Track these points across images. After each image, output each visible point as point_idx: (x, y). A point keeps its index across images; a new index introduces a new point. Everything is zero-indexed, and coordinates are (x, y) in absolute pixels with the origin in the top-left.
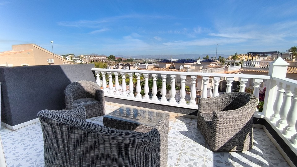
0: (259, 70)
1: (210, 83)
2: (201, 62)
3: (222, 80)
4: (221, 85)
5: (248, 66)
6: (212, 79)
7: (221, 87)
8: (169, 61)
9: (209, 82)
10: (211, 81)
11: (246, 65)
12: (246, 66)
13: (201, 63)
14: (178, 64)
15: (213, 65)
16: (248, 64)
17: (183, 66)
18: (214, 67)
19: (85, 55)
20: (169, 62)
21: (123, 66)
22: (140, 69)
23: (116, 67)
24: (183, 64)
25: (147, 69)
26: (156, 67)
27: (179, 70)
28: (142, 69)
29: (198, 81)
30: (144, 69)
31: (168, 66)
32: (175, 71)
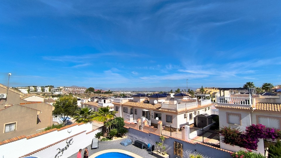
2: (174, 95)
3: (197, 115)
4: (197, 120)
5: (222, 102)
10: (186, 116)
13: (174, 97)
14: (152, 99)
15: (185, 98)
17: (157, 100)
21: (98, 100)
22: (115, 103)
23: (91, 100)
24: (157, 98)
25: (121, 103)
26: (130, 101)
27: (153, 104)
28: (116, 103)
29: (173, 117)
30: (118, 103)
31: (142, 100)
32: (149, 106)
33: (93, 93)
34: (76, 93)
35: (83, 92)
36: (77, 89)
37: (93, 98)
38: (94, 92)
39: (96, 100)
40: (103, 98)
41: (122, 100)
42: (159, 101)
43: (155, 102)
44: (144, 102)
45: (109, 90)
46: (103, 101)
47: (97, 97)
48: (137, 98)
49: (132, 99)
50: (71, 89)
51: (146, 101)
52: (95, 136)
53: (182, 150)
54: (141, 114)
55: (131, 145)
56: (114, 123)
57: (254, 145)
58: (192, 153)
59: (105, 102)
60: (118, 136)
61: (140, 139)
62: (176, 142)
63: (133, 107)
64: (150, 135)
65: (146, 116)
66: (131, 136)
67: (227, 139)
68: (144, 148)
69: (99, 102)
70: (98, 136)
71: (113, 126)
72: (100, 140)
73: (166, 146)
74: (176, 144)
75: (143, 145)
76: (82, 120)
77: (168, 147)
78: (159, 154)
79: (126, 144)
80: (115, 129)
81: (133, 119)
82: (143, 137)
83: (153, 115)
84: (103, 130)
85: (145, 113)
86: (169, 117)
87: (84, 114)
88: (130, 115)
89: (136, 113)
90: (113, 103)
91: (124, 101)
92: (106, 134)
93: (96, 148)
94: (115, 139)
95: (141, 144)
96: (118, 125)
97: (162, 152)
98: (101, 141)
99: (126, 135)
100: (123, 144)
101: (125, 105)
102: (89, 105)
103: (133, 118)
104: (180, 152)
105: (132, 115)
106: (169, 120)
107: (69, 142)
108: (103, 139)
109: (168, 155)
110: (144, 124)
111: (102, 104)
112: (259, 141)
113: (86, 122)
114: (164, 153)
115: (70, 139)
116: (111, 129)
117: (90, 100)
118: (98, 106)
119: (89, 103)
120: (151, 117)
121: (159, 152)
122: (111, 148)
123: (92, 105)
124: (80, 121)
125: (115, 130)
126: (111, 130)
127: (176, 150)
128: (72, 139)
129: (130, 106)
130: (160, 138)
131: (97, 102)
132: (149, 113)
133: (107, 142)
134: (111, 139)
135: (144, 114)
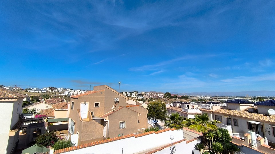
19: (146, 92)
20: (245, 103)
21: (181, 105)
22: (203, 109)
23: (173, 105)
25: (211, 109)
26: (223, 108)
27: (268, 115)
28: (204, 110)
30: (208, 109)
31: (243, 108)
35: (161, 97)
37: (176, 102)
38: (171, 97)
39: (178, 105)
40: (187, 103)
41: (212, 107)
43: (271, 112)
44: (248, 111)
45: (186, 95)
46: (186, 106)
47: (179, 102)
51: (252, 110)
54: (246, 126)
56: (217, 135)
59: (188, 106)
63: (230, 116)
65: (255, 130)
69: (183, 108)
71: (217, 139)
72: (201, 153)
76: (174, 126)
83: (271, 131)
85: (254, 126)
87: (175, 120)
88: (228, 126)
89: (236, 124)
90: (201, 109)
91: (216, 108)
92: (207, 147)
96: (222, 138)
101: (217, 113)
102: (172, 110)
103: (231, 130)
105: (231, 126)
107: (173, 150)
110: (260, 143)
111: (187, 110)
115: (173, 146)
118: (183, 111)
119: (172, 108)
120: (266, 133)
123: (175, 110)
124: (172, 126)
128: (175, 147)
129: (226, 115)
131: (180, 107)
132: (262, 128)
135: (251, 127)
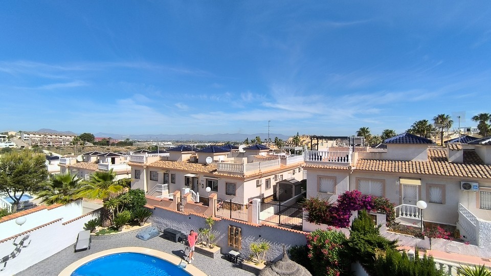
0: (329, 165)
1: (259, 188)
2: (244, 149)
3: (278, 181)
4: (278, 189)
5: (312, 159)
6: (261, 181)
7: (278, 193)
8: (187, 149)
9: (258, 186)
10: (260, 184)
11: (310, 156)
12: (310, 159)
13: (245, 151)
14: (203, 155)
15: (263, 154)
16: (312, 156)
17: (212, 158)
18: (264, 159)
19: (20, 132)
20: (188, 151)
21: (99, 158)
22: (132, 164)
23: (84, 160)
24: (212, 154)
25: (145, 163)
26: (164, 159)
27: (205, 164)
28: (135, 164)
29: (237, 185)
30: (140, 163)
31: (186, 157)
32: (198, 167)
33: (92, 145)
34: (51, 144)
35: (67, 143)
36: (54, 137)
37: (88, 154)
38: (95, 144)
39: (94, 159)
40: (110, 155)
41: (147, 158)
42: (216, 158)
43: (209, 160)
44: (189, 161)
45: (128, 139)
46: (110, 159)
47: (96, 153)
48: (175, 154)
49: (167, 154)
50: (37, 136)
51: (193, 160)
52: (84, 228)
53: (240, 238)
54: (183, 182)
55: (158, 237)
56: (124, 201)
57: (346, 221)
58: (255, 241)
59: (113, 162)
60: (133, 223)
61: (174, 226)
62: (231, 226)
63: (167, 170)
64: (190, 218)
65: (191, 185)
66: (158, 222)
67: (311, 215)
68: (179, 241)
69: (101, 163)
70: (91, 226)
71: (123, 206)
72: (94, 234)
73: (217, 233)
74: (231, 230)
75: (178, 236)
76: (57, 200)
77: (220, 236)
78: (204, 249)
79: (147, 236)
80: (127, 212)
81: (169, 191)
82: (180, 222)
83: (204, 183)
84: (102, 215)
85: (191, 180)
86: (231, 187)
87: (62, 187)
88: (163, 185)
89: (173, 181)
90: (130, 163)
91: (151, 160)
92: (108, 222)
93: (85, 249)
94: (126, 229)
95: (175, 235)
96: (133, 204)
97: (209, 245)
98: (97, 235)
99: (148, 220)
100: (142, 237)
101: (152, 167)
102: (79, 169)
103: (167, 190)
104: (237, 241)
105: (167, 184)
106: (230, 191)
107: (22, 243)
108: (102, 232)
109: (220, 248)
110: (186, 200)
111: (107, 166)
112: (352, 215)
113: (67, 202)
114: (211, 246)
115: (23, 237)
116: (119, 211)
117: (80, 158)
118: (99, 169)
119: (79, 166)
120: (200, 187)
121: (205, 245)
122: (117, 246)
123: (86, 169)
124: (52, 201)
125: (128, 214)
126: (119, 214)
127: (231, 239)
128: (28, 237)
129: (163, 169)
130: (206, 222)
131: (97, 162)
132: (198, 181)
133: (110, 237)
134: (117, 230)
135: (188, 182)
